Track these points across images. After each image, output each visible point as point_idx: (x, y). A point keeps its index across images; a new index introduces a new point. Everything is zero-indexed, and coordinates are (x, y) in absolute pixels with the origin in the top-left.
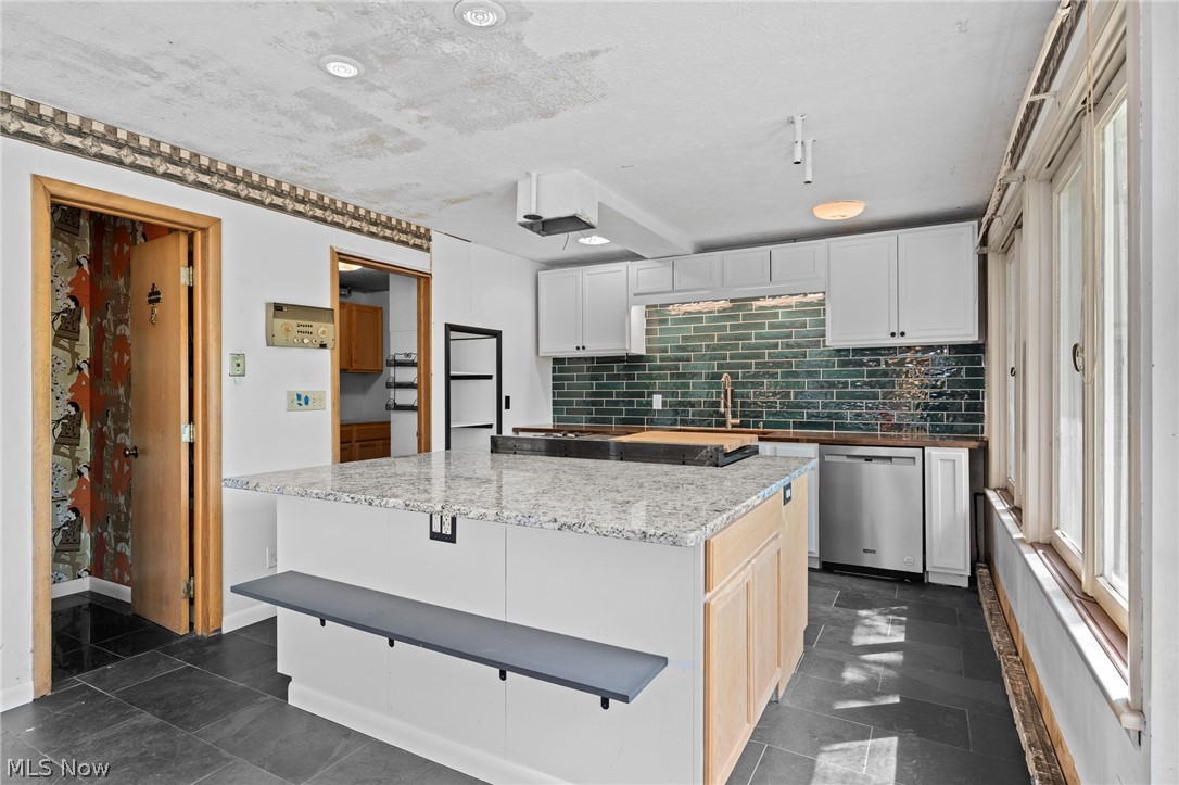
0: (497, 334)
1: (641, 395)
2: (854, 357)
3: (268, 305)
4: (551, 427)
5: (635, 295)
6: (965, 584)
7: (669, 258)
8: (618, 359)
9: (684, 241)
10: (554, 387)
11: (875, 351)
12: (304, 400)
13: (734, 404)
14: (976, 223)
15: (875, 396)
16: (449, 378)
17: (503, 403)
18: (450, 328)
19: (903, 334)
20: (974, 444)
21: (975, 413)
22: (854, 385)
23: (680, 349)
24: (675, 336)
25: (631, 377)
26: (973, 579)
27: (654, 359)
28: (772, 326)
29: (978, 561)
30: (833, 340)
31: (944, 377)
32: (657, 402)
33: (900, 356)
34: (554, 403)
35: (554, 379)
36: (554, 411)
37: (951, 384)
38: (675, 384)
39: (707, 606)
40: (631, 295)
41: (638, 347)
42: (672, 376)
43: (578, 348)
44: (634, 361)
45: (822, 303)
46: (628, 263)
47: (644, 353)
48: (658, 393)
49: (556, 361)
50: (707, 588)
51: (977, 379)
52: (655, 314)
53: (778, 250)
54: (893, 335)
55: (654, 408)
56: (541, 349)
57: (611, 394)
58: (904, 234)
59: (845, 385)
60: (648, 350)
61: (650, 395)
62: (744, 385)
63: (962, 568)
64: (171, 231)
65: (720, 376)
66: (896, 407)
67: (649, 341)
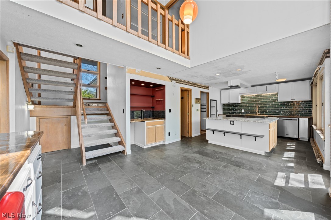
0: (216, 101)
1: (240, 110)
2: (283, 103)
3: (195, 99)
6: (307, 140)
7: (246, 88)
8: (236, 104)
9: (249, 85)
10: (223, 108)
11: (287, 102)
12: (198, 110)
13: (258, 111)
14: (310, 80)
15: (288, 110)
16: (211, 107)
17: (217, 111)
18: (211, 100)
19: (294, 99)
20: (309, 117)
21: (310, 112)
22: (283, 108)
23: (247, 102)
24: (246, 100)
25: (238, 107)
26: (309, 140)
27: (242, 104)
28: (266, 98)
29: (311, 137)
30: (279, 100)
31: (303, 106)
33: (293, 103)
36: (223, 112)
37: (304, 107)
38: (246, 108)
39: (270, 130)
40: (238, 94)
41: (240, 102)
42: (246, 106)
43: (229, 102)
45: (277, 94)
46: (238, 89)
49: (223, 104)
50: (270, 129)
51: (311, 106)
52: (242, 97)
53: (268, 86)
54: (292, 99)
55: (242, 112)
56: (221, 103)
57: (234, 109)
58: (294, 83)
59: (282, 108)
60: (241, 102)
61: (242, 109)
62: (260, 108)
63: (306, 137)
64: (185, 90)
65: (256, 106)
66: (293, 111)
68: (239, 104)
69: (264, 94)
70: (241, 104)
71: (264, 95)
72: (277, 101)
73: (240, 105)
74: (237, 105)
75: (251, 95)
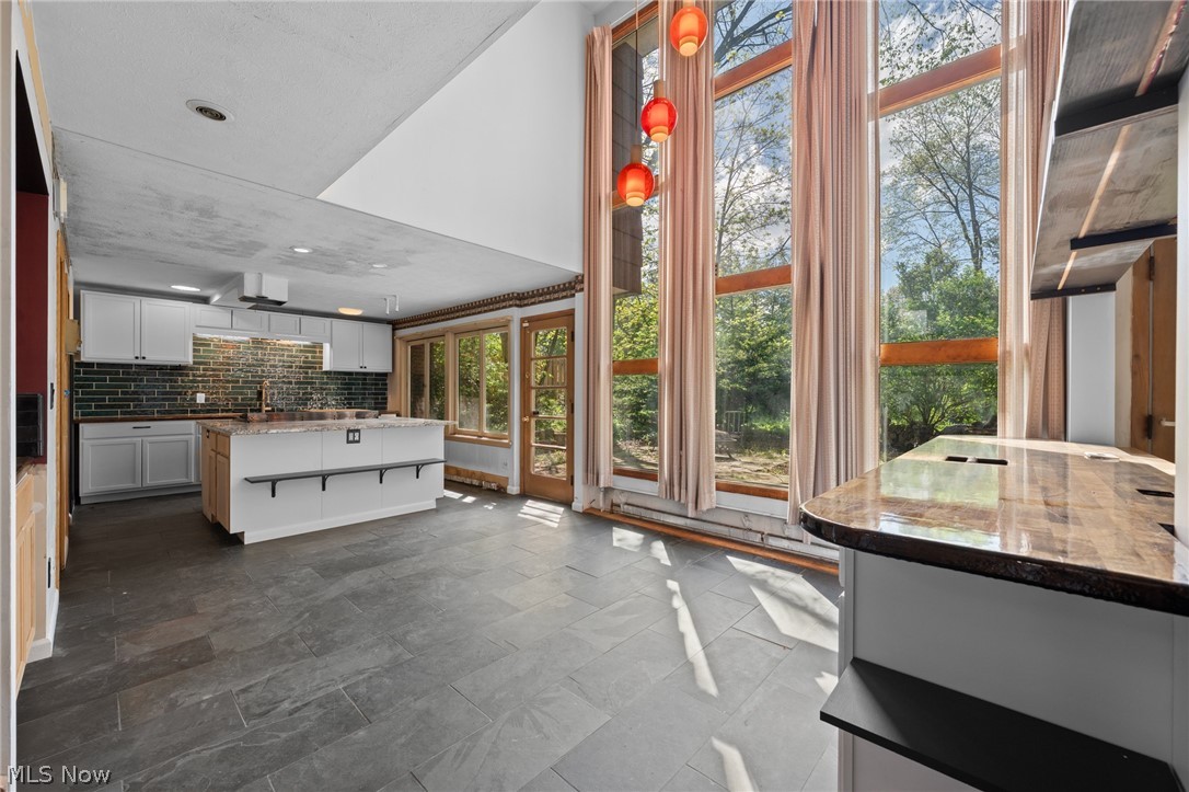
69: (282, 342)
70: (192, 369)
71: (282, 345)
72: (321, 368)
73: (187, 375)
74: (172, 375)
75: (237, 338)
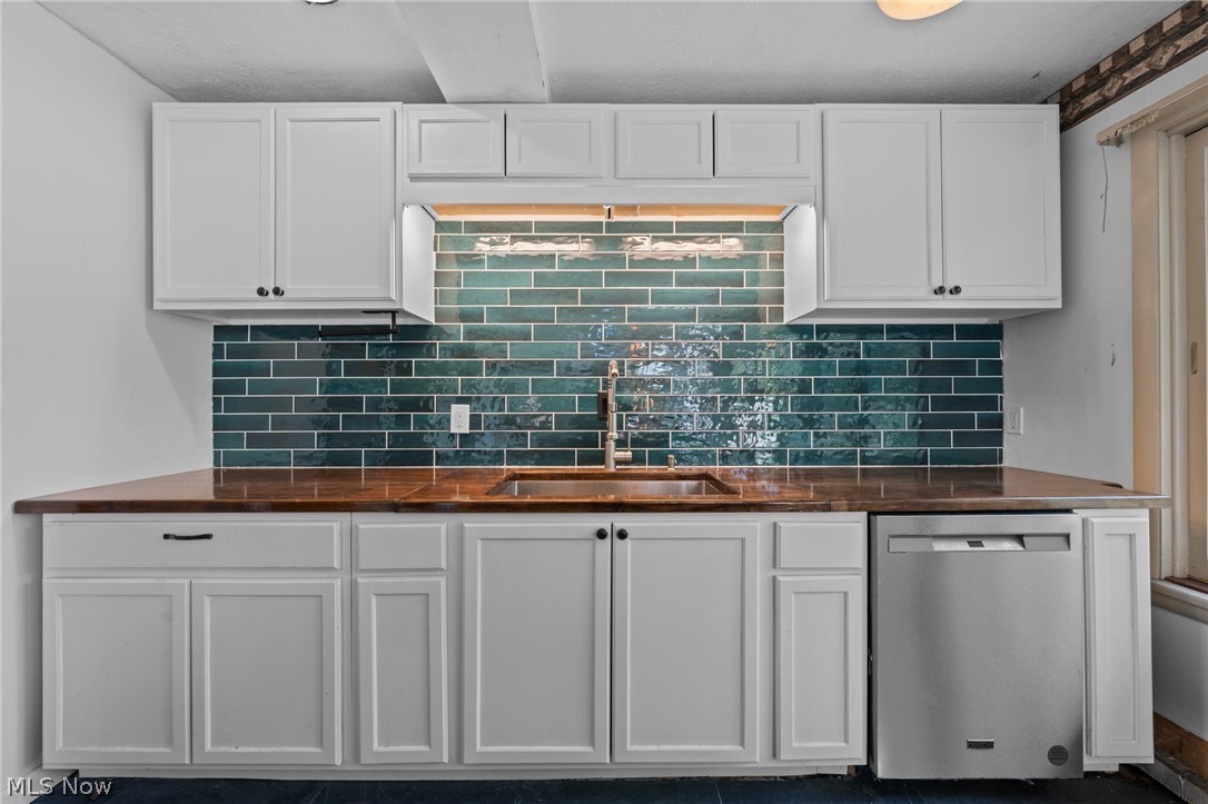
1: (426, 405)
2: (818, 340)
4: (209, 496)
5: (413, 178)
7: (498, 103)
8: (372, 331)
10: (217, 389)
22: (818, 385)
24: (497, 290)
25: (404, 369)
28: (683, 279)
30: (832, 297)
32: (460, 419)
34: (218, 424)
35: (217, 370)
36: (218, 441)
38: (497, 384)
40: (403, 179)
41: (418, 305)
43: (261, 292)
44: (409, 337)
46: (398, 105)
47: (432, 320)
48: (460, 401)
54: (941, 290)
55: (453, 430)
56: (157, 294)
57: (356, 404)
59: (807, 385)
60: (439, 315)
61: (446, 405)
67: (440, 297)
68: (422, 330)
